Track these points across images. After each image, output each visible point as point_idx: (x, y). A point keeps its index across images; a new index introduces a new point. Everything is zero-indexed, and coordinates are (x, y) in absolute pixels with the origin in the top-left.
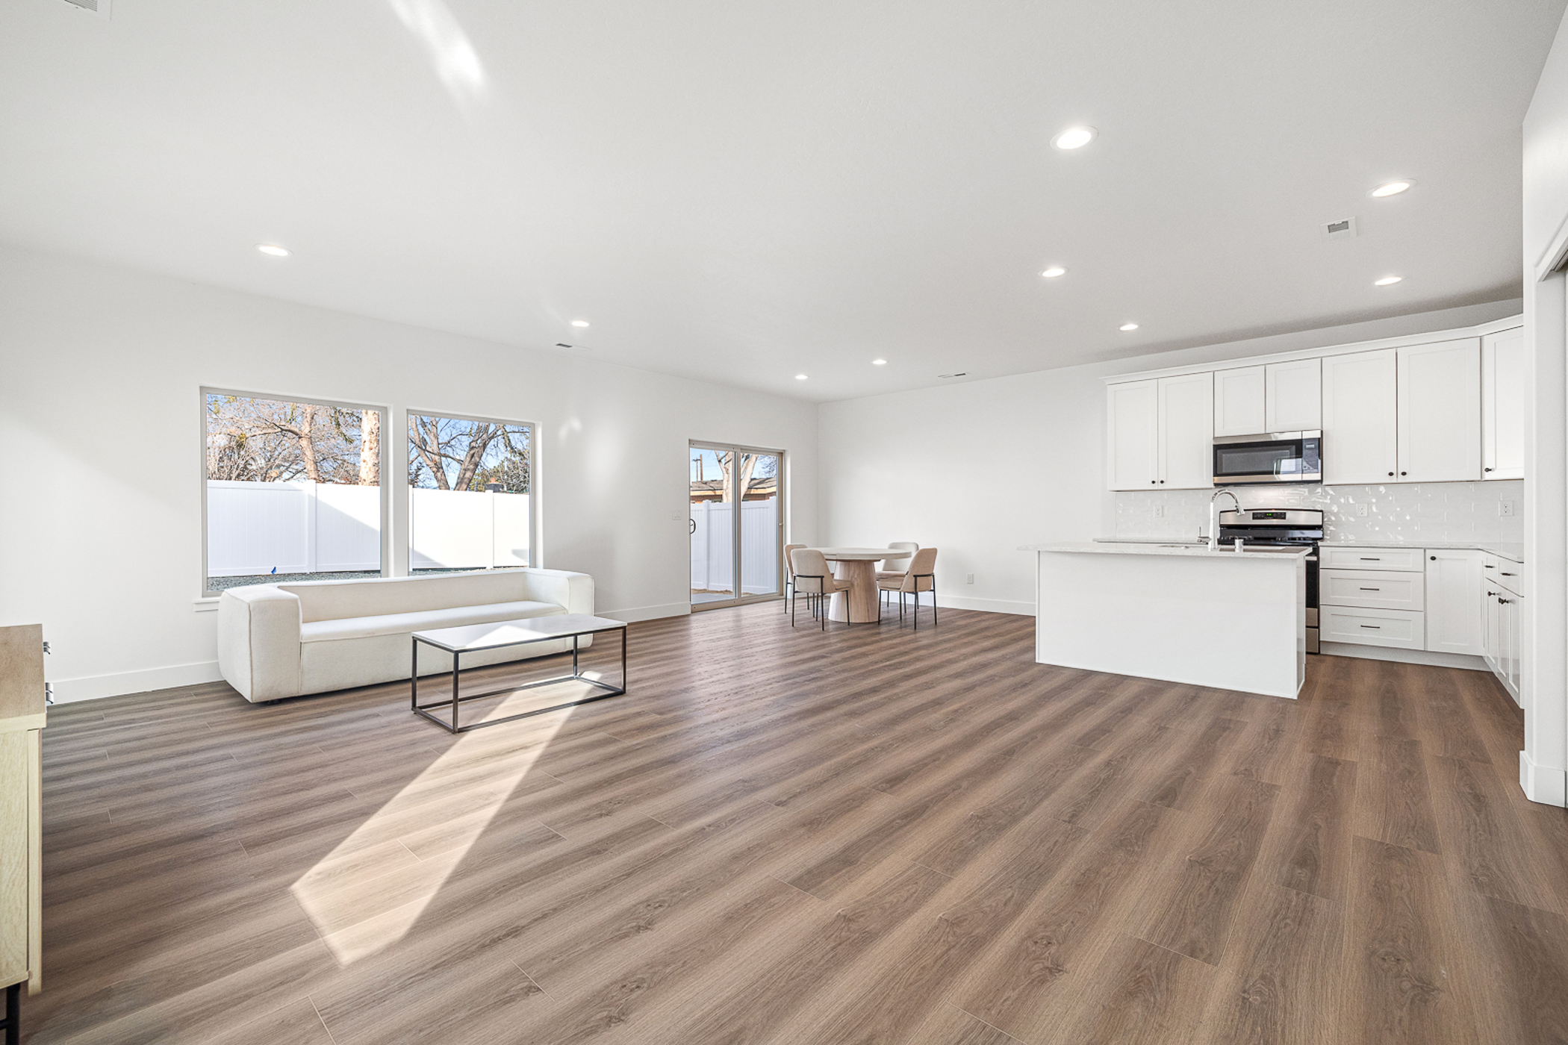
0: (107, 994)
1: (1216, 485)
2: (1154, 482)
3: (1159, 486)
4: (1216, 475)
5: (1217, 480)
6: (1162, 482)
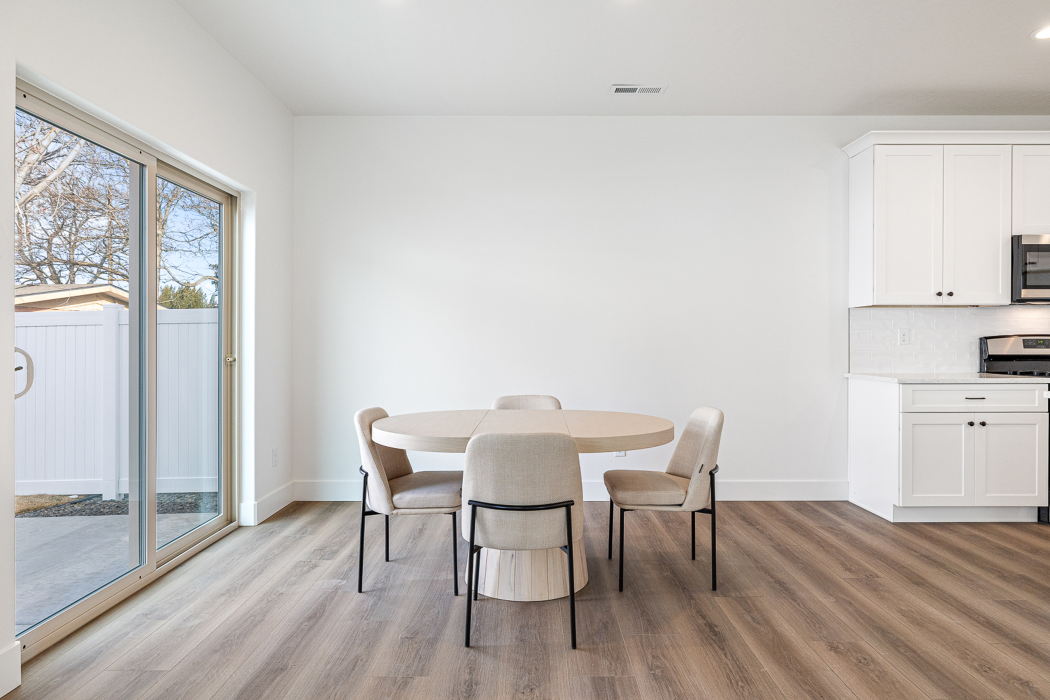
1: (1017, 300)
2: (940, 294)
3: (945, 300)
4: (1026, 287)
5: (1025, 293)
6: (951, 294)
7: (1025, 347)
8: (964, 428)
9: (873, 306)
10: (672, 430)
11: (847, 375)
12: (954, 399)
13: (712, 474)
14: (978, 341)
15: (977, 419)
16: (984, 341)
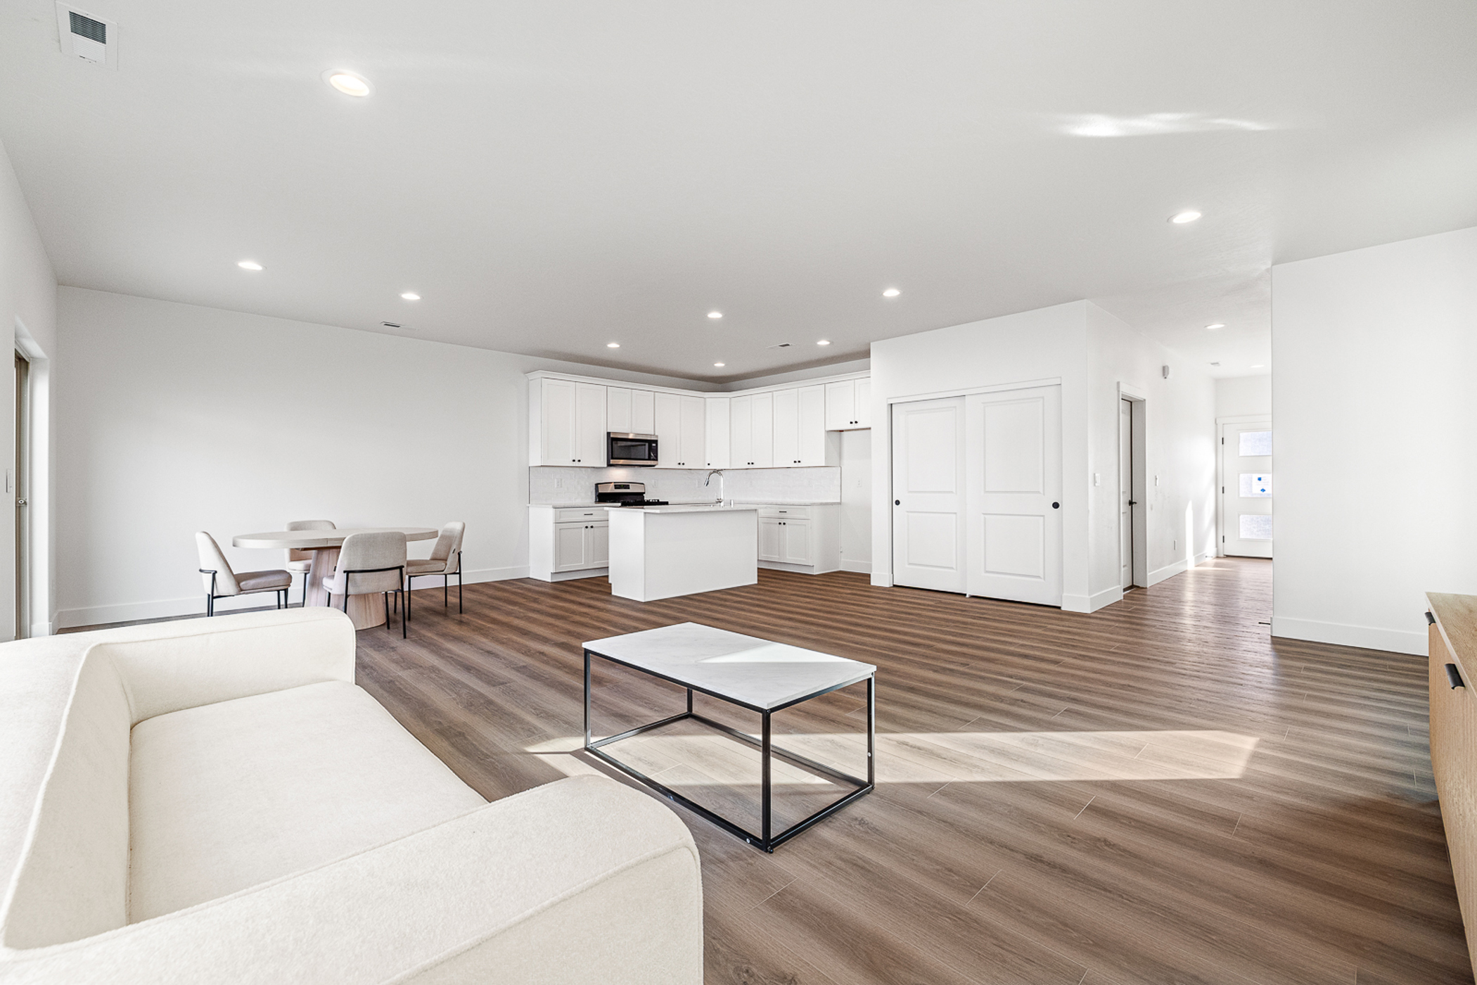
0: (1389, 795)
1: (609, 465)
2: (574, 461)
3: (576, 464)
4: (613, 458)
5: (612, 462)
6: (579, 461)
7: (616, 488)
8: (583, 529)
9: (542, 466)
10: (437, 532)
11: (528, 505)
12: (578, 515)
13: (459, 554)
14: (594, 485)
15: (589, 525)
16: (597, 485)
